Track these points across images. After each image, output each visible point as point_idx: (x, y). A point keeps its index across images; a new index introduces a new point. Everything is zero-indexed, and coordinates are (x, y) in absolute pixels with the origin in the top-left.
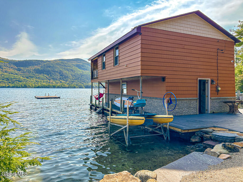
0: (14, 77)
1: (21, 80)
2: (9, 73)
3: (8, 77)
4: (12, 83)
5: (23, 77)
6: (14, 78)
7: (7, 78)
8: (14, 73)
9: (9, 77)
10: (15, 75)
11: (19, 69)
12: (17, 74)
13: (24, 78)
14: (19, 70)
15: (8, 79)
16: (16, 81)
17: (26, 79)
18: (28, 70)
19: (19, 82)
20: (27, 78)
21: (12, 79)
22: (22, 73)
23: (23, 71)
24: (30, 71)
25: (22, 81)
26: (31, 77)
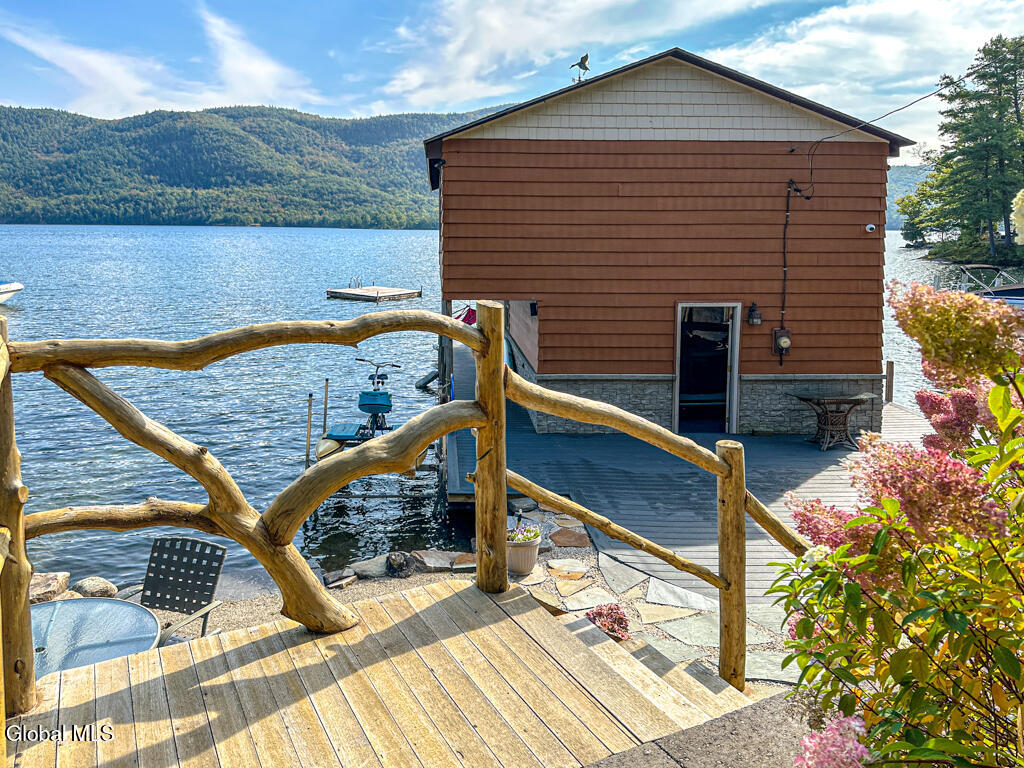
0: (340, 183)
1: (362, 197)
2: (324, 172)
3: (319, 185)
4: (334, 209)
5: (368, 184)
6: (340, 191)
7: (317, 191)
8: (340, 170)
9: (325, 186)
10: (344, 179)
11: (354, 152)
12: (348, 174)
13: (372, 187)
14: (356, 157)
15: (319, 194)
16: (347, 199)
17: (379, 192)
18: (386, 157)
19: (356, 203)
20: (384, 187)
21: (332, 193)
22: (365, 167)
23: (370, 161)
24: (392, 160)
25: (365, 201)
26: (396, 186)
